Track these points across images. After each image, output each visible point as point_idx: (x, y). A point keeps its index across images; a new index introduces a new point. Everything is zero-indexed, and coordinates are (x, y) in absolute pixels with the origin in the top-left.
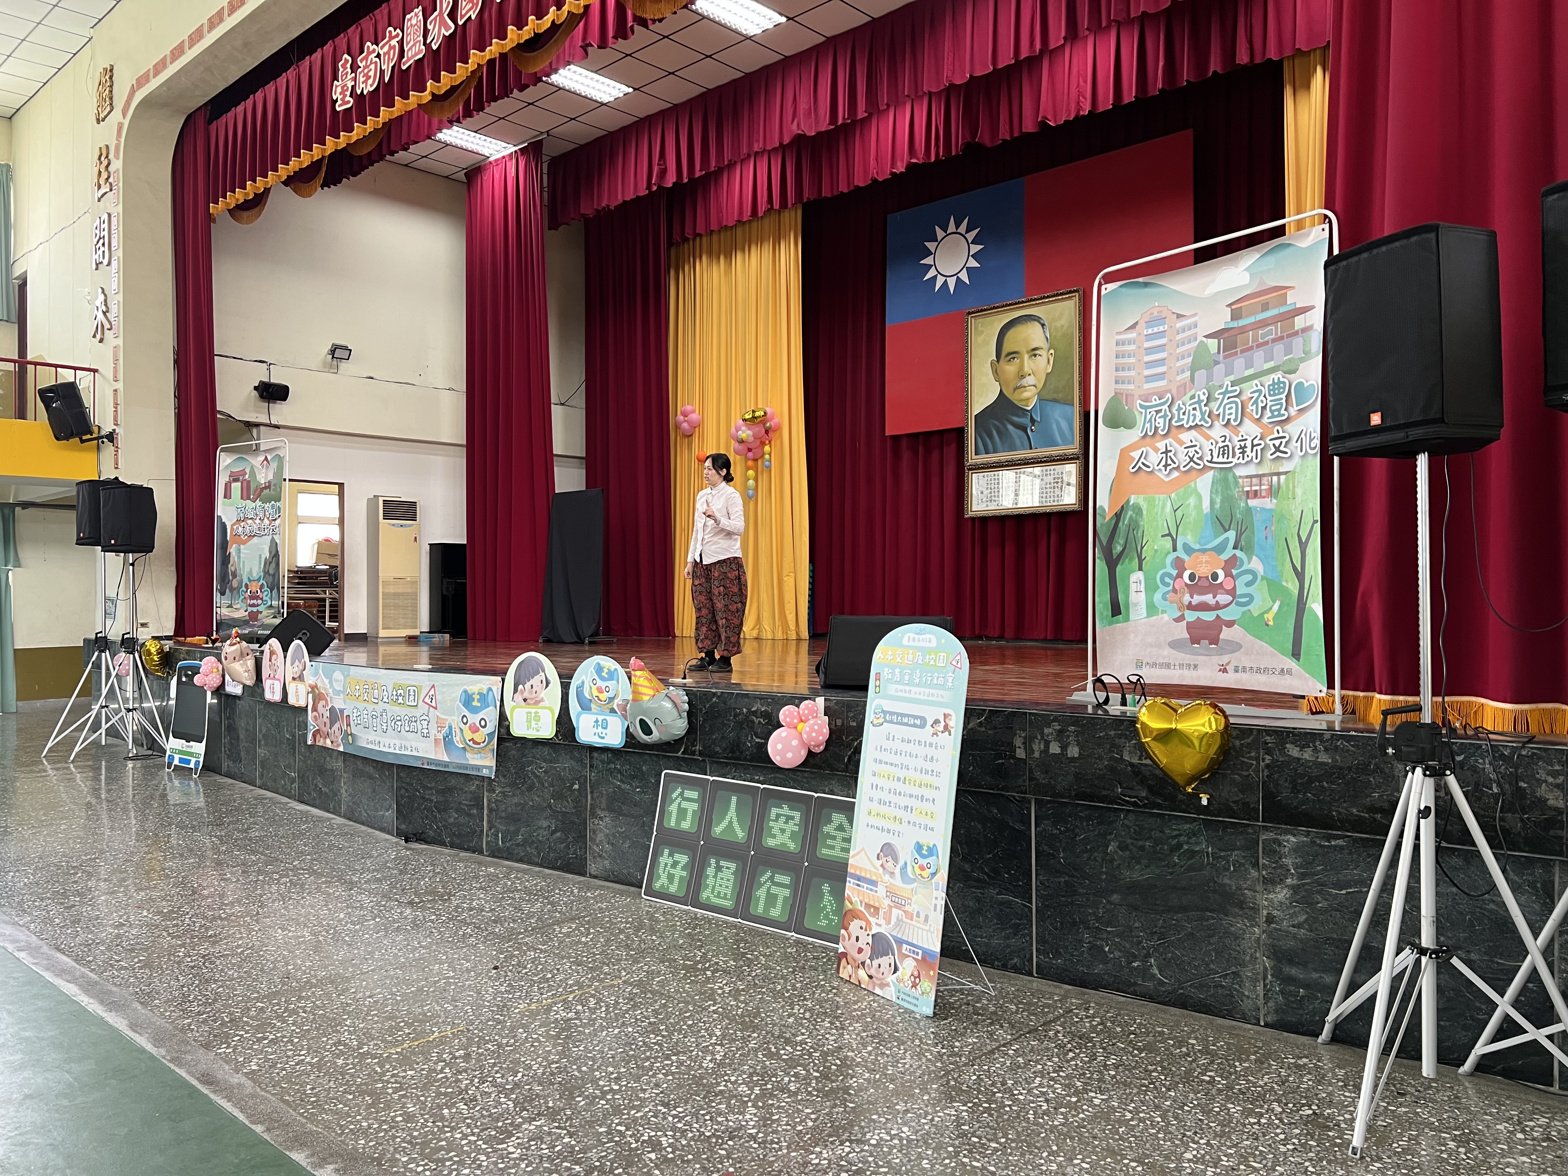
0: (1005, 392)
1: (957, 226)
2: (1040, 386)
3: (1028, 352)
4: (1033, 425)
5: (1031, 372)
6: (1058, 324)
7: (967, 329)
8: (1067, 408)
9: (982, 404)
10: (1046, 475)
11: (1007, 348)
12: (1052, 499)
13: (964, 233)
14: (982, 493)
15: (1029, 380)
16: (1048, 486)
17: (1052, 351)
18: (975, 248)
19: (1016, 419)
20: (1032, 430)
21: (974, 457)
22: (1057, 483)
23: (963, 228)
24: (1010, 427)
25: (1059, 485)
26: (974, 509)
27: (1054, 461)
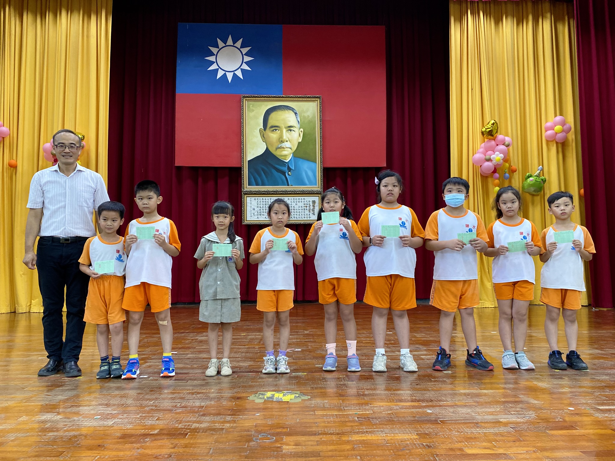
0: (270, 149)
1: (235, 42)
2: (294, 148)
3: (286, 128)
4: (290, 171)
5: (288, 140)
6: (306, 115)
7: (243, 106)
8: (312, 164)
9: (253, 154)
10: (299, 202)
11: (271, 122)
12: (303, 216)
13: (239, 48)
14: (254, 209)
15: (287, 144)
16: (300, 208)
17: (302, 130)
18: (247, 59)
19: (277, 166)
20: (289, 174)
21: (248, 187)
22: (306, 207)
23: (239, 44)
24: (274, 171)
25: (308, 208)
26: (247, 220)
27: (305, 194)
